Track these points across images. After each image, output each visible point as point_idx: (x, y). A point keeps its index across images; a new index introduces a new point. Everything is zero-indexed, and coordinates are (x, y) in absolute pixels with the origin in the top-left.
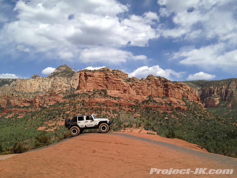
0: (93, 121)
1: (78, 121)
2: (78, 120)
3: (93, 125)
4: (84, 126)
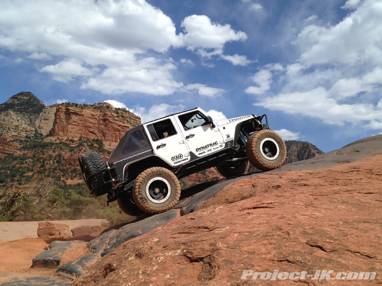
3: (218, 146)
4: (184, 158)
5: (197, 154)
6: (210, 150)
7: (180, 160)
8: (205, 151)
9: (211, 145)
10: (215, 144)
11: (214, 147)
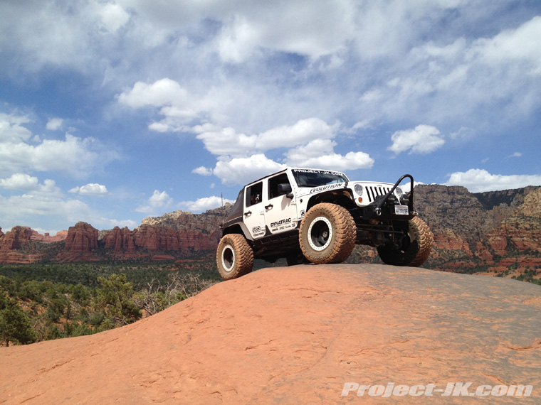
0: (292, 197)
1: (246, 210)
2: (247, 206)
3: (290, 224)
4: (261, 232)
5: (271, 229)
6: (282, 228)
7: (258, 233)
8: (278, 228)
9: (284, 221)
10: (288, 220)
11: (287, 225)
